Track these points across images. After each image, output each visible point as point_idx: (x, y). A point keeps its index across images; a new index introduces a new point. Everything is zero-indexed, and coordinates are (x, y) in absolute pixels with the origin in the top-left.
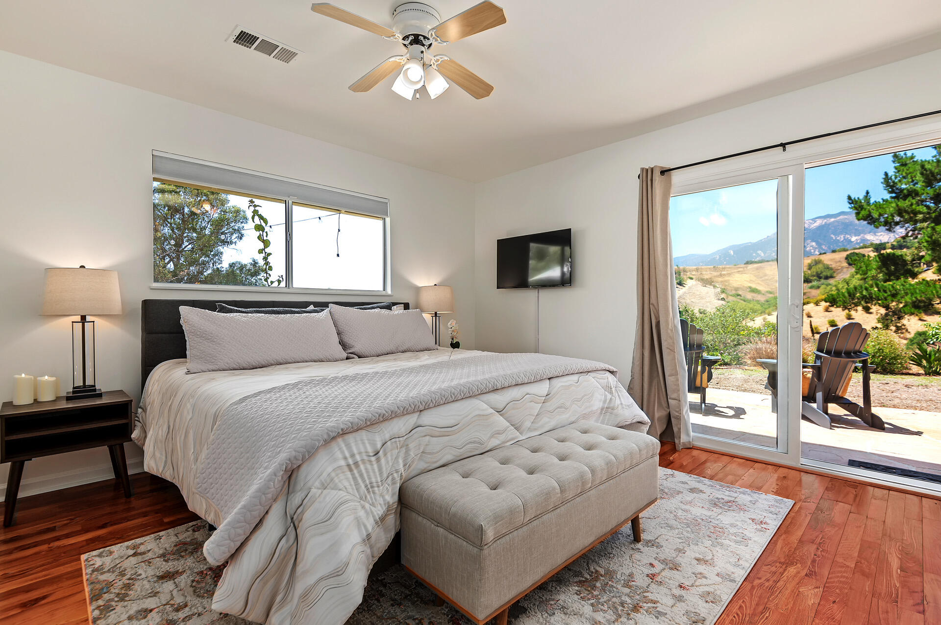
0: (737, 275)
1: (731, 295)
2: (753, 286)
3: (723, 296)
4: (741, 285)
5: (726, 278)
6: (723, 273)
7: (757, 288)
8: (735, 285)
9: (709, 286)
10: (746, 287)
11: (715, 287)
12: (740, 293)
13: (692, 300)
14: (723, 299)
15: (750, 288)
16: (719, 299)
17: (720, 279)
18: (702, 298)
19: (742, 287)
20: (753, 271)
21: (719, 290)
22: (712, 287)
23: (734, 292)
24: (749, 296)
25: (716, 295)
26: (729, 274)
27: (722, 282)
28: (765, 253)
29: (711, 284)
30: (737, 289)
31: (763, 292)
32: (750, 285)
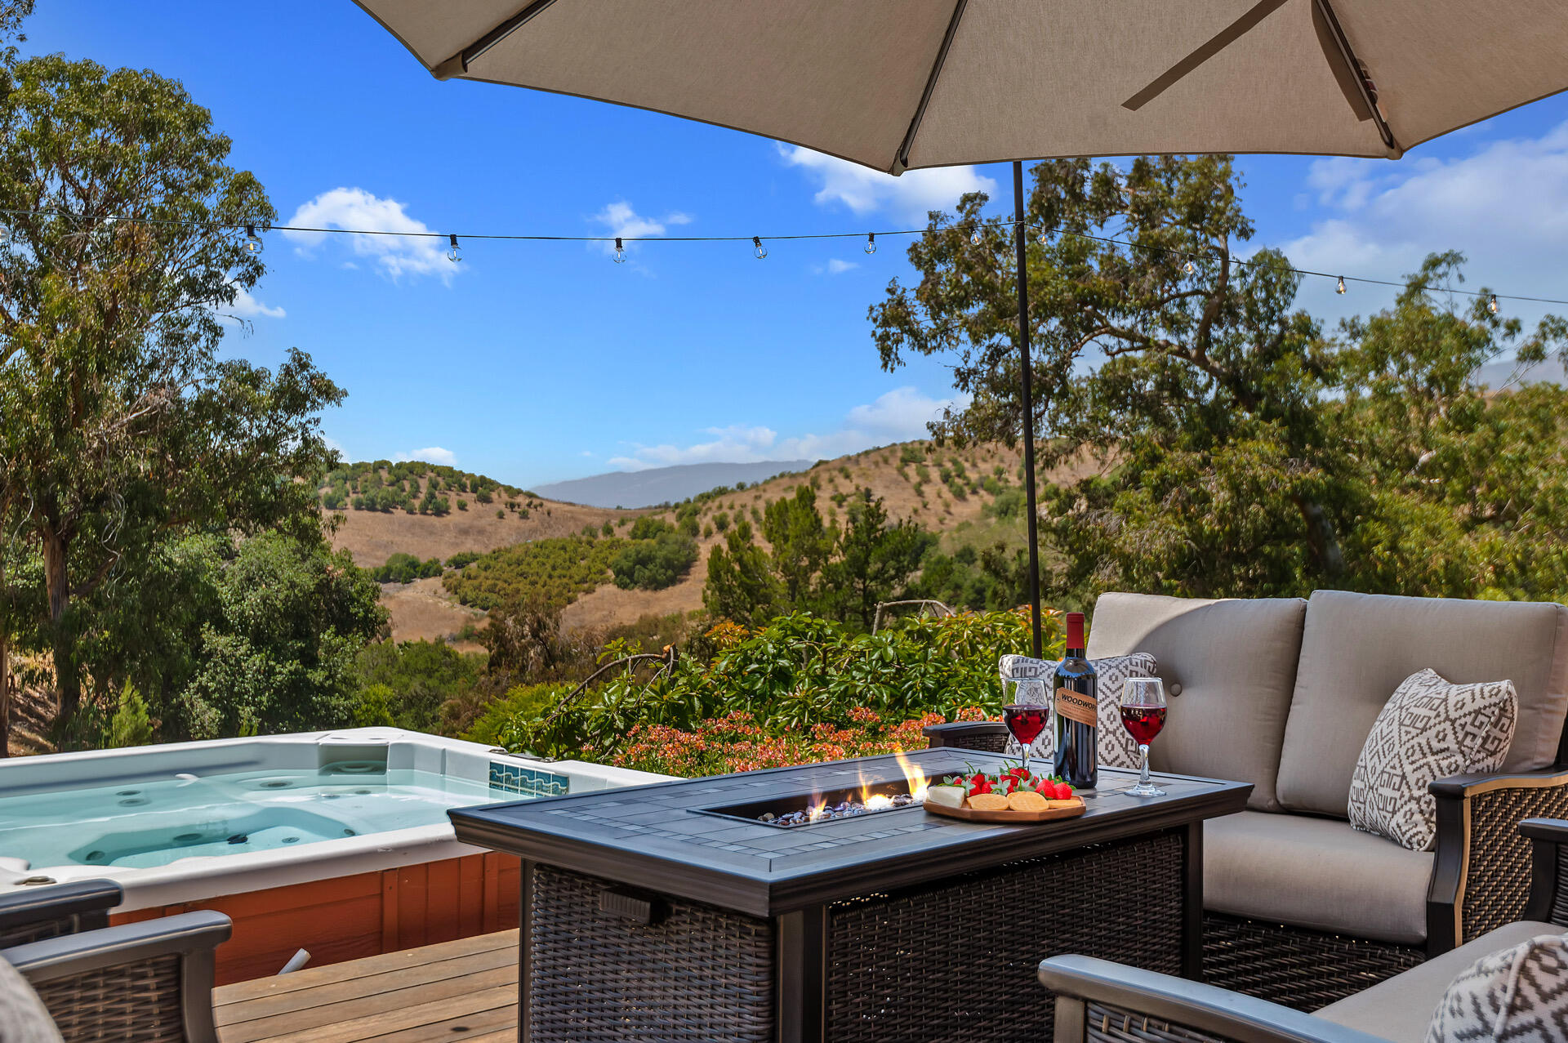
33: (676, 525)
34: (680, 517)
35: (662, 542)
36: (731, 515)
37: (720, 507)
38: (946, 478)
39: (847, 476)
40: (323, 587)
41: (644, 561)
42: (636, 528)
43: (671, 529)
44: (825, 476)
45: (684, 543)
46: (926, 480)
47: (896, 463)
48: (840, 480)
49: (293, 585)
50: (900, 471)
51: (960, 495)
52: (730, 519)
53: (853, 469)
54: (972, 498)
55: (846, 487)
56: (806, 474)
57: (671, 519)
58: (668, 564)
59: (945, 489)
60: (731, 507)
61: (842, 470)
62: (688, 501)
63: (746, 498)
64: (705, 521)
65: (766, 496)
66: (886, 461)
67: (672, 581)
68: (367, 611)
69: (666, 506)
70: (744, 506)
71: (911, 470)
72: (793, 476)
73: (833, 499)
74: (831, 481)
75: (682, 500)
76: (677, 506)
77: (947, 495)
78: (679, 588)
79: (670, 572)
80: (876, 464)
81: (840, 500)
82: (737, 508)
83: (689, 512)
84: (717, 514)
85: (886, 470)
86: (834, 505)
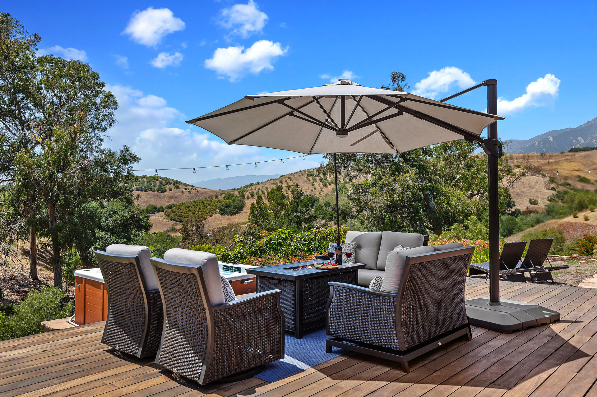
0: (565, 163)
1: (561, 185)
2: (582, 175)
3: (553, 185)
4: (570, 174)
5: (554, 167)
6: (551, 161)
7: (586, 177)
8: (564, 174)
9: (537, 175)
10: (575, 176)
11: (544, 176)
12: (569, 182)
13: (523, 190)
14: (553, 189)
15: (579, 176)
16: (549, 189)
17: (548, 168)
18: (531, 187)
19: (570, 176)
20: (581, 159)
21: (547, 179)
22: (541, 176)
23: (563, 181)
24: (579, 185)
25: (546, 184)
26: (557, 163)
27: (550, 170)
28: (585, 140)
29: (539, 173)
30: (566, 178)
31: (592, 182)
32: (579, 174)
33: (238, 195)
34: (239, 193)
35: (234, 200)
36: (255, 192)
37: (252, 189)
38: (321, 180)
39: (291, 180)
40: (132, 217)
41: (228, 206)
42: (225, 196)
43: (236, 196)
44: (284, 180)
45: (240, 201)
46: (315, 181)
47: (306, 176)
48: (289, 181)
49: (123, 216)
50: (307, 178)
51: (325, 186)
52: (255, 193)
53: (292, 177)
54: (330, 186)
55: (291, 183)
56: (278, 179)
57: (236, 193)
58: (236, 207)
59: (321, 183)
60: (255, 190)
61: (289, 178)
62: (242, 188)
63: (260, 187)
64: (247, 194)
65: (266, 186)
66: (303, 175)
67: (237, 213)
68: (146, 224)
69: (235, 189)
70: (259, 189)
71: (311, 178)
72: (274, 180)
73: (286, 187)
74: (286, 181)
75: (239, 187)
76: (238, 189)
77: (322, 186)
78: (239, 214)
79: (236, 210)
80: (300, 176)
81: (289, 187)
82: (257, 190)
83: (242, 191)
84: (251, 192)
85: (303, 178)
86: (287, 189)
